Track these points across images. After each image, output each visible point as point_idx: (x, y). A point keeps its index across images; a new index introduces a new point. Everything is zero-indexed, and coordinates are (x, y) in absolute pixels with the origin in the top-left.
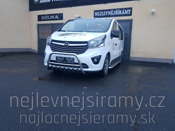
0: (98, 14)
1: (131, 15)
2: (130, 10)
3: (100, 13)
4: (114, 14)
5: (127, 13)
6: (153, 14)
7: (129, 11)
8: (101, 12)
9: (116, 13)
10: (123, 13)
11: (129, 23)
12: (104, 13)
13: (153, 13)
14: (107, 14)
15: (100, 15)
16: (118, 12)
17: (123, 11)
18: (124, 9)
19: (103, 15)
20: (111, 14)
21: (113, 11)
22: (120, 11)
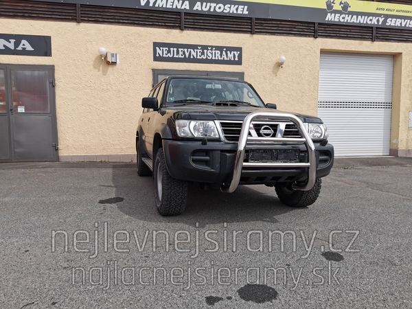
0: (165, 52)
1: (239, 62)
2: (239, 52)
3: (169, 51)
4: (205, 58)
5: (232, 59)
6: (282, 66)
8: (172, 49)
9: (209, 54)
12: (181, 53)
13: (282, 63)
14: (187, 55)
15: (171, 56)
16: (212, 54)
17: (224, 52)
18: (225, 49)
19: (177, 56)
20: (197, 56)
21: (201, 51)
22: (217, 52)
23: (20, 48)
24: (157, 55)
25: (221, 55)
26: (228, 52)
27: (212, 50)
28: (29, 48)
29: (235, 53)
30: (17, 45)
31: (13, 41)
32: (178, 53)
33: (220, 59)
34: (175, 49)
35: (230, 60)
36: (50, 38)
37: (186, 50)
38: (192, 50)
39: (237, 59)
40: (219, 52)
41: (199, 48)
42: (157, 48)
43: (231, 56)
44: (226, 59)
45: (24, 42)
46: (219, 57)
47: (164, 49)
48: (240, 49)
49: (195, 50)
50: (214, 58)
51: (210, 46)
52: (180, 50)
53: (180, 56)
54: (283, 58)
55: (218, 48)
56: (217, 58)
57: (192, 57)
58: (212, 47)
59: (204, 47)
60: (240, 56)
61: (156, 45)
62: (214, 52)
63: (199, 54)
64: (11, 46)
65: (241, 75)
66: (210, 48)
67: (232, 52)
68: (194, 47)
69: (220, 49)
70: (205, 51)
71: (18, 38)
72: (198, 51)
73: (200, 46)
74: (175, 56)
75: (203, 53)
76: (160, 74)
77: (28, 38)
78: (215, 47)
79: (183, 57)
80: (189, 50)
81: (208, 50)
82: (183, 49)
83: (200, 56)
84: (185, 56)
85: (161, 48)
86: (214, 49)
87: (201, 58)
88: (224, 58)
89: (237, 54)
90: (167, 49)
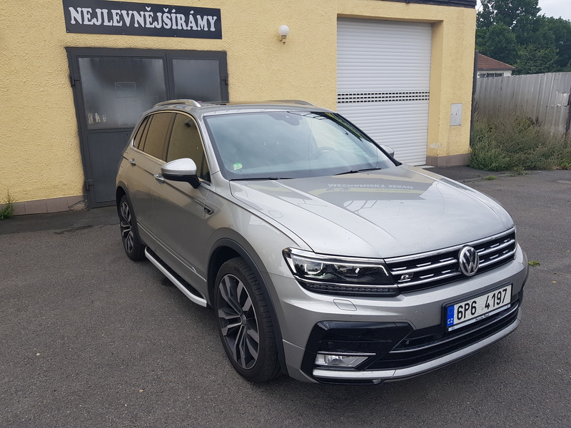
0: (87, 16)
1: (217, 35)
2: (215, 18)
3: (94, 15)
4: (159, 26)
5: (206, 29)
6: (284, 40)
7: (212, 22)
8: (98, 11)
9: (166, 20)
10: (190, 25)
11: (215, 64)
12: (116, 18)
13: (284, 37)
14: (128, 21)
15: (99, 23)
16: (171, 19)
17: (191, 16)
18: (192, 12)
19: (110, 24)
20: (145, 24)
21: (152, 14)
22: (179, 16)
24: (73, 22)
25: (187, 22)
26: (199, 17)
27: (170, 12)
29: (210, 18)
32: (110, 17)
33: (185, 28)
34: (105, 11)
35: (202, 30)
37: (124, 12)
38: (135, 13)
39: (213, 29)
40: (183, 16)
41: (149, 9)
42: (71, 9)
43: (203, 23)
44: (195, 28)
46: (184, 25)
47: (85, 10)
48: (216, 12)
49: (142, 13)
50: (174, 27)
51: (166, 6)
52: (114, 12)
53: (116, 24)
54: (284, 28)
55: (180, 10)
56: (180, 28)
57: (136, 25)
58: (170, 8)
59: (157, 8)
60: (218, 23)
62: (173, 16)
63: (149, 20)
65: (221, 57)
66: (166, 10)
67: (205, 17)
68: (140, 7)
69: (184, 10)
70: (159, 15)
72: (147, 14)
73: (149, 5)
74: (106, 23)
75: (155, 19)
76: (82, 57)
78: (175, 7)
79: (121, 24)
80: (130, 12)
81: (163, 12)
82: (119, 11)
83: (151, 24)
84: (124, 22)
85: (79, 9)
86: (174, 11)
87: (153, 26)
88: (191, 27)
89: (212, 20)
90: (90, 10)
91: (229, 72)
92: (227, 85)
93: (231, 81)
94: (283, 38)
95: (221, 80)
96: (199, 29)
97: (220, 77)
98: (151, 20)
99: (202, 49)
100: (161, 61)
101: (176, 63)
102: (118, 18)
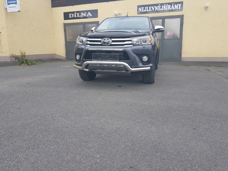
4: (162, 10)
11: (179, 19)
14: (153, 9)
15: (145, 11)
16: (166, 7)
17: (173, 5)
18: (173, 4)
19: (148, 11)
20: (158, 9)
21: (160, 6)
22: (169, 6)
23: (87, 16)
24: (139, 11)
25: (171, 7)
26: (175, 5)
27: (166, 5)
28: (91, 15)
29: (179, 5)
30: (87, 14)
31: (85, 13)
32: (149, 9)
33: (170, 9)
34: (147, 7)
35: (176, 9)
36: (97, 10)
37: (153, 7)
38: (156, 7)
39: (180, 8)
40: (170, 6)
41: (159, 5)
42: (139, 8)
43: (176, 7)
44: (173, 9)
45: (89, 13)
46: (170, 8)
47: (142, 8)
48: (182, 3)
49: (157, 6)
50: (167, 9)
51: (165, 3)
52: (150, 7)
53: (150, 11)
54: (207, 4)
55: (169, 4)
56: (168, 9)
57: (155, 10)
58: (166, 4)
59: (162, 4)
60: (182, 6)
61: (139, 7)
62: (167, 6)
63: (159, 8)
64: (85, 15)
65: (182, 17)
66: (165, 5)
67: (177, 5)
68: (157, 5)
69: (170, 4)
70: (163, 6)
71: (87, 12)
72: (159, 6)
73: (159, 4)
74: (147, 11)
75: (161, 8)
77: (90, 11)
78: (168, 3)
79: (151, 11)
80: (154, 7)
81: (164, 5)
82: (151, 7)
83: (160, 9)
84: (152, 10)
85: (141, 8)
86: (167, 4)
87: (160, 10)
88: (172, 9)
89: (180, 5)
90: (144, 8)
91: (184, 21)
92: (183, 26)
93: (184, 24)
94: (206, 8)
95: (181, 24)
96: (175, 9)
97: (180, 23)
98: (160, 8)
99: (175, 15)
100: (161, 20)
101: (166, 20)
102: (151, 9)
